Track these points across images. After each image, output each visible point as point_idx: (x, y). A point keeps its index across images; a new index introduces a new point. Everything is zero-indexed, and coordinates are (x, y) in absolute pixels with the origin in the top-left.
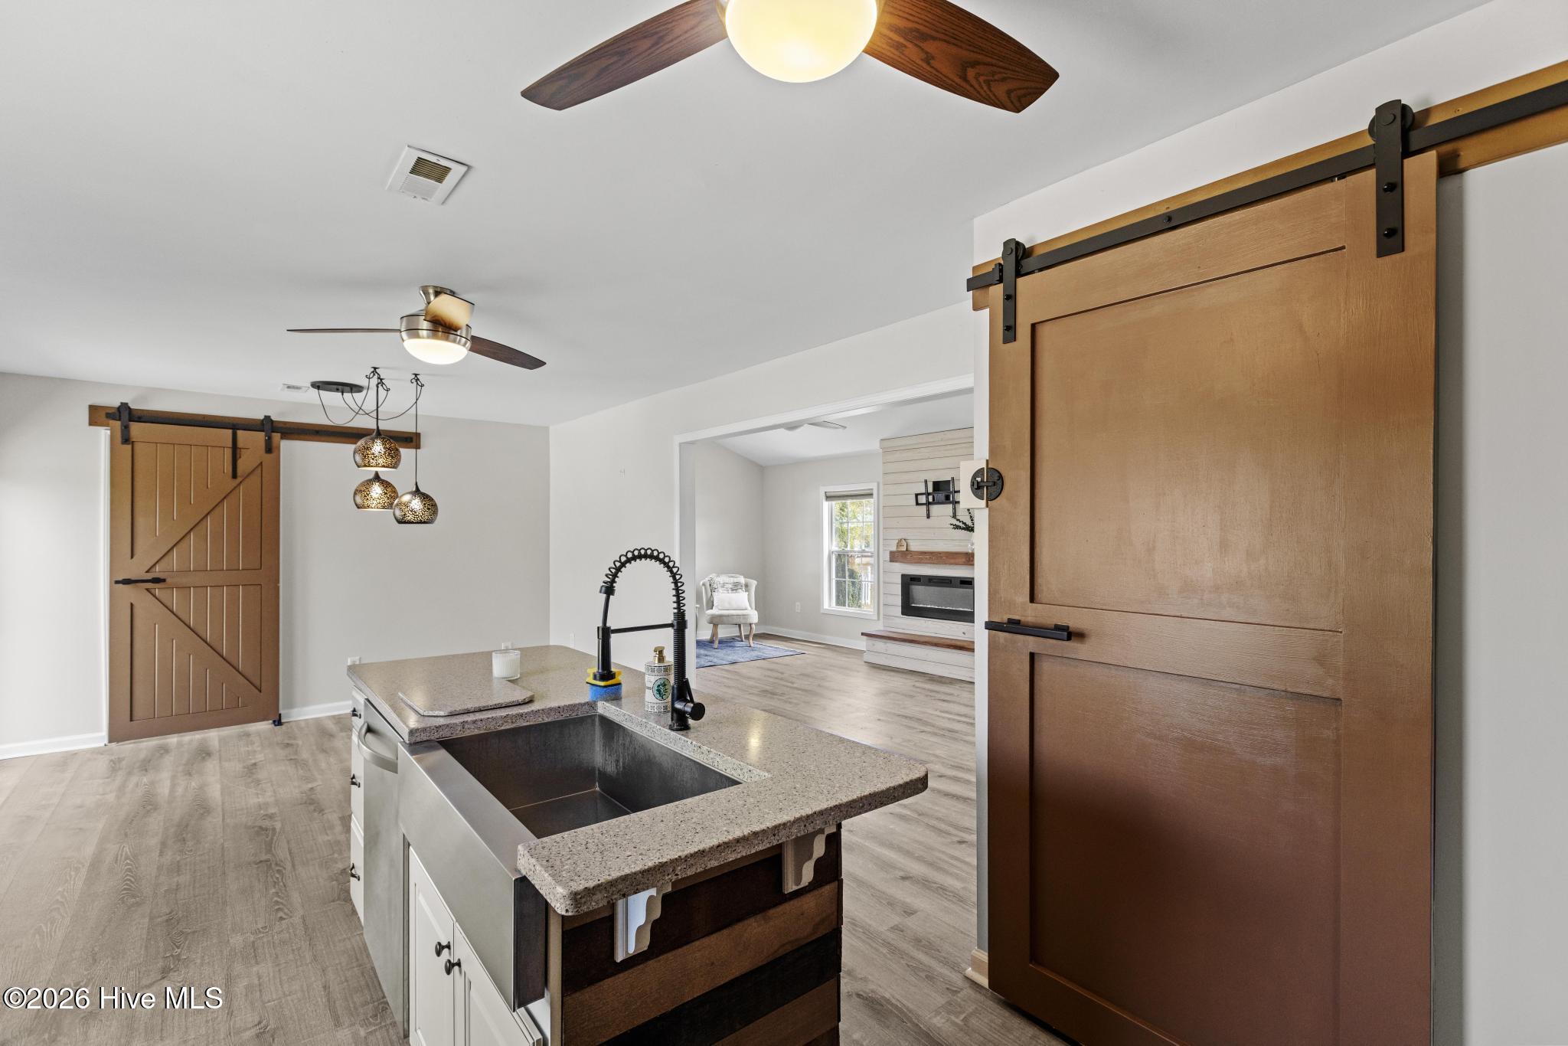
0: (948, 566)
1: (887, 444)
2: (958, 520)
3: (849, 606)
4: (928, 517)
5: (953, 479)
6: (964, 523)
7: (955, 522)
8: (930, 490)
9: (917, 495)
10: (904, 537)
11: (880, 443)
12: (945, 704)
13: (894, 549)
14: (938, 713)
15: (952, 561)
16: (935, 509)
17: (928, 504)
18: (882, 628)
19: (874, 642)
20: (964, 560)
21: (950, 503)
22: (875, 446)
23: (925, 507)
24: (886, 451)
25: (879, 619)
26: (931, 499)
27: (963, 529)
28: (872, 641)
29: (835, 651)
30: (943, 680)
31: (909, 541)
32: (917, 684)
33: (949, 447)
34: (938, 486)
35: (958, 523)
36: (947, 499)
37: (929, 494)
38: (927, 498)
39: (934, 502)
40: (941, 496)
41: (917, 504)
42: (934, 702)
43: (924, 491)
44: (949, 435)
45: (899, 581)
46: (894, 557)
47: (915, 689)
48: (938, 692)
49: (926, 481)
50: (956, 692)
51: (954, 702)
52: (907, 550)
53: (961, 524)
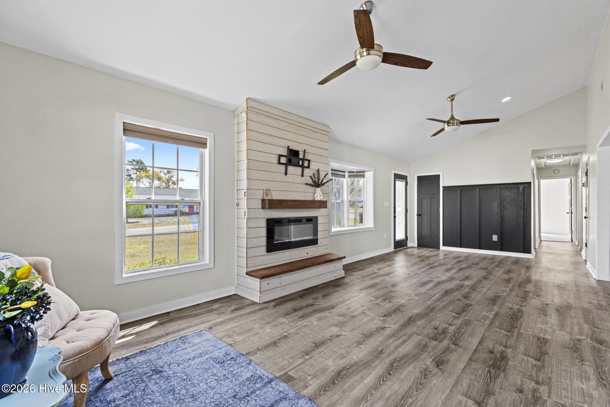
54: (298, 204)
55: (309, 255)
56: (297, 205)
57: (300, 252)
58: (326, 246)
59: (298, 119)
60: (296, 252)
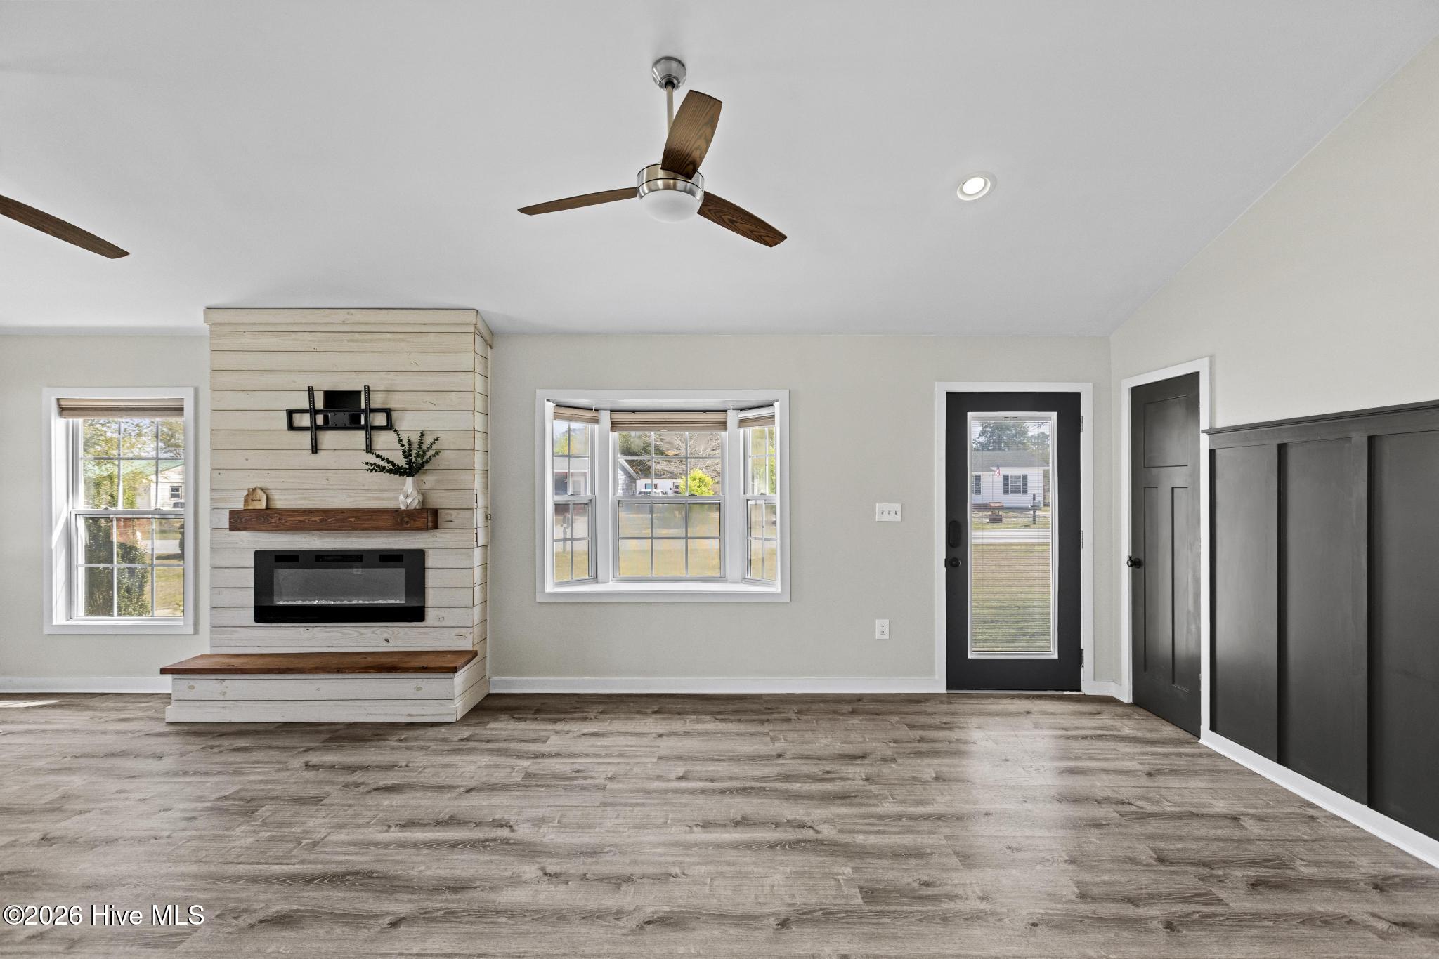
0: (356, 533)
1: (218, 317)
2: (378, 456)
3: (119, 615)
4: (315, 449)
5: (367, 389)
6: (389, 462)
7: (372, 459)
8: (320, 404)
9: (290, 413)
10: (260, 485)
11: (205, 314)
12: (395, 800)
13: (240, 506)
14: (396, 835)
15: (367, 524)
16: (329, 439)
17: (315, 429)
18: (207, 651)
19: (192, 683)
20: (390, 522)
21: (361, 428)
22: (196, 320)
23: (309, 433)
24: (217, 329)
25: (196, 631)
26: (320, 420)
27: (390, 471)
28: (185, 682)
29: (87, 708)
30: (359, 732)
31: (273, 492)
32: (314, 758)
33: (357, 336)
34: (336, 399)
35: (379, 462)
36: (354, 424)
37: (317, 412)
38: (313, 420)
39: (327, 427)
40: (342, 416)
41: (291, 427)
42: (371, 800)
43: (307, 407)
44: (359, 316)
45: (250, 562)
46: (239, 521)
47: (311, 775)
48: (364, 768)
49: (311, 390)
50: (400, 757)
51: (412, 787)
52: (267, 508)
53: (384, 464)
54: (317, 519)
55: (389, 644)
56: (315, 521)
57: (362, 634)
58: (457, 630)
59: (349, 317)
60: (345, 630)
